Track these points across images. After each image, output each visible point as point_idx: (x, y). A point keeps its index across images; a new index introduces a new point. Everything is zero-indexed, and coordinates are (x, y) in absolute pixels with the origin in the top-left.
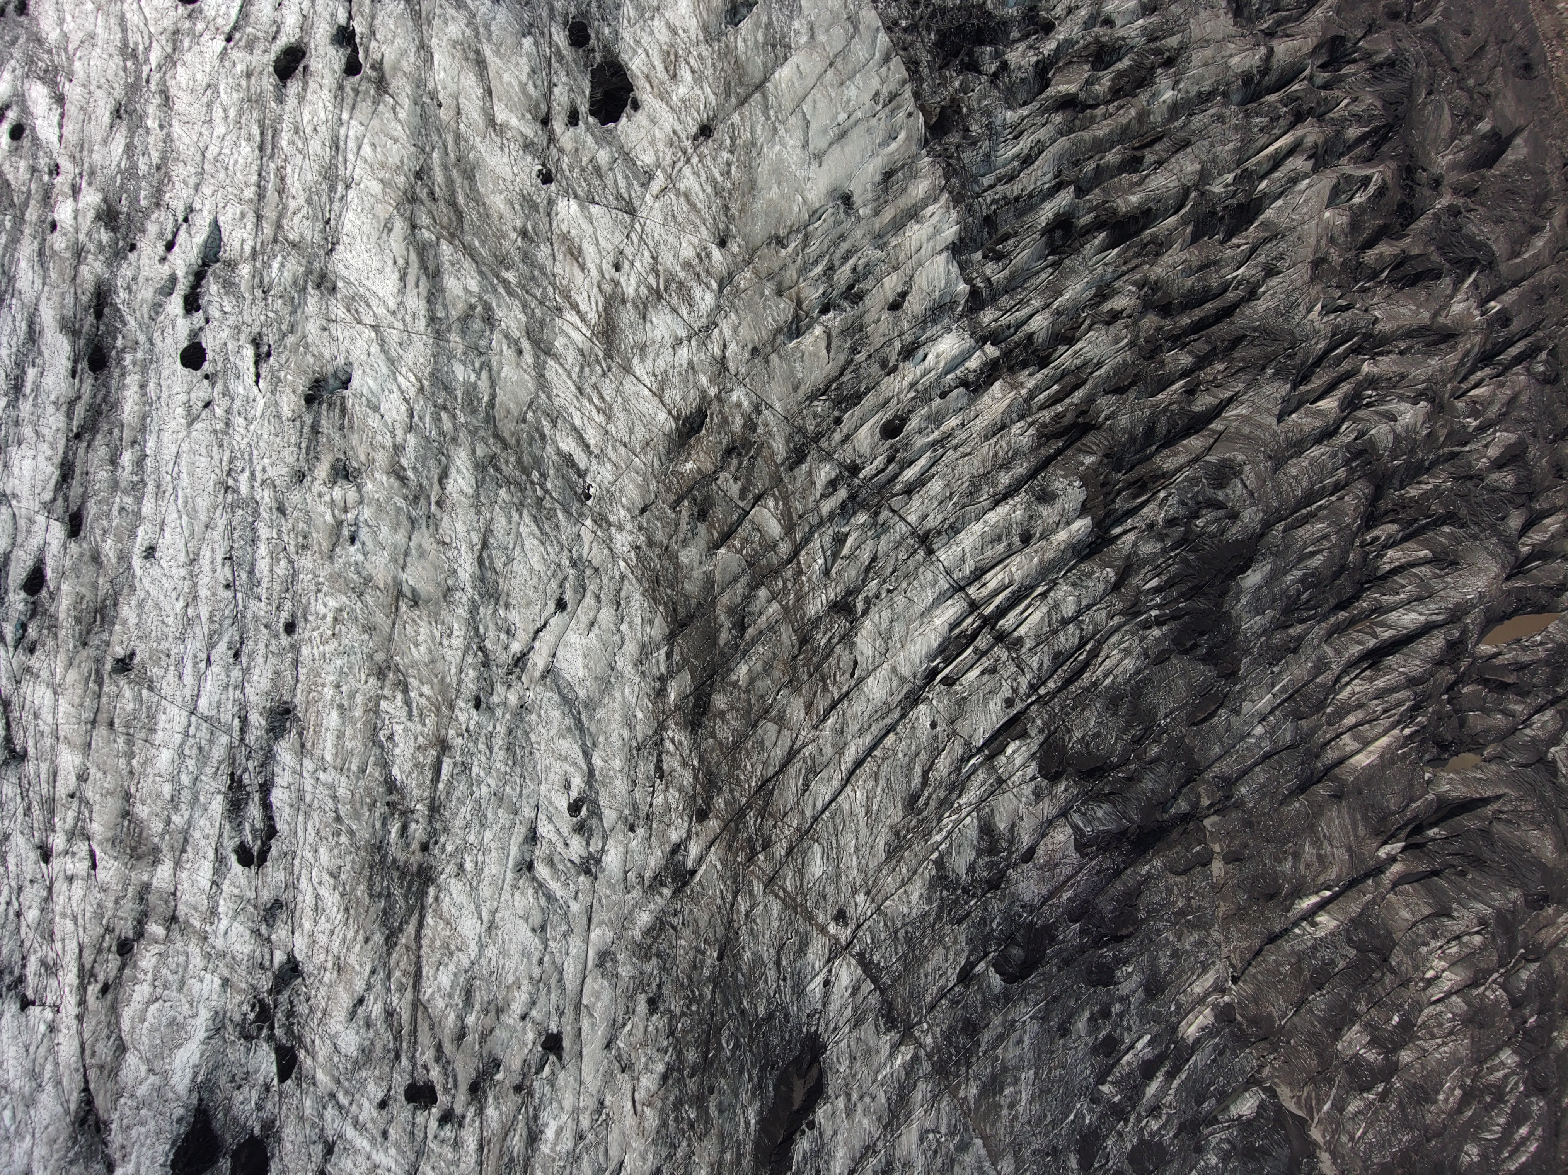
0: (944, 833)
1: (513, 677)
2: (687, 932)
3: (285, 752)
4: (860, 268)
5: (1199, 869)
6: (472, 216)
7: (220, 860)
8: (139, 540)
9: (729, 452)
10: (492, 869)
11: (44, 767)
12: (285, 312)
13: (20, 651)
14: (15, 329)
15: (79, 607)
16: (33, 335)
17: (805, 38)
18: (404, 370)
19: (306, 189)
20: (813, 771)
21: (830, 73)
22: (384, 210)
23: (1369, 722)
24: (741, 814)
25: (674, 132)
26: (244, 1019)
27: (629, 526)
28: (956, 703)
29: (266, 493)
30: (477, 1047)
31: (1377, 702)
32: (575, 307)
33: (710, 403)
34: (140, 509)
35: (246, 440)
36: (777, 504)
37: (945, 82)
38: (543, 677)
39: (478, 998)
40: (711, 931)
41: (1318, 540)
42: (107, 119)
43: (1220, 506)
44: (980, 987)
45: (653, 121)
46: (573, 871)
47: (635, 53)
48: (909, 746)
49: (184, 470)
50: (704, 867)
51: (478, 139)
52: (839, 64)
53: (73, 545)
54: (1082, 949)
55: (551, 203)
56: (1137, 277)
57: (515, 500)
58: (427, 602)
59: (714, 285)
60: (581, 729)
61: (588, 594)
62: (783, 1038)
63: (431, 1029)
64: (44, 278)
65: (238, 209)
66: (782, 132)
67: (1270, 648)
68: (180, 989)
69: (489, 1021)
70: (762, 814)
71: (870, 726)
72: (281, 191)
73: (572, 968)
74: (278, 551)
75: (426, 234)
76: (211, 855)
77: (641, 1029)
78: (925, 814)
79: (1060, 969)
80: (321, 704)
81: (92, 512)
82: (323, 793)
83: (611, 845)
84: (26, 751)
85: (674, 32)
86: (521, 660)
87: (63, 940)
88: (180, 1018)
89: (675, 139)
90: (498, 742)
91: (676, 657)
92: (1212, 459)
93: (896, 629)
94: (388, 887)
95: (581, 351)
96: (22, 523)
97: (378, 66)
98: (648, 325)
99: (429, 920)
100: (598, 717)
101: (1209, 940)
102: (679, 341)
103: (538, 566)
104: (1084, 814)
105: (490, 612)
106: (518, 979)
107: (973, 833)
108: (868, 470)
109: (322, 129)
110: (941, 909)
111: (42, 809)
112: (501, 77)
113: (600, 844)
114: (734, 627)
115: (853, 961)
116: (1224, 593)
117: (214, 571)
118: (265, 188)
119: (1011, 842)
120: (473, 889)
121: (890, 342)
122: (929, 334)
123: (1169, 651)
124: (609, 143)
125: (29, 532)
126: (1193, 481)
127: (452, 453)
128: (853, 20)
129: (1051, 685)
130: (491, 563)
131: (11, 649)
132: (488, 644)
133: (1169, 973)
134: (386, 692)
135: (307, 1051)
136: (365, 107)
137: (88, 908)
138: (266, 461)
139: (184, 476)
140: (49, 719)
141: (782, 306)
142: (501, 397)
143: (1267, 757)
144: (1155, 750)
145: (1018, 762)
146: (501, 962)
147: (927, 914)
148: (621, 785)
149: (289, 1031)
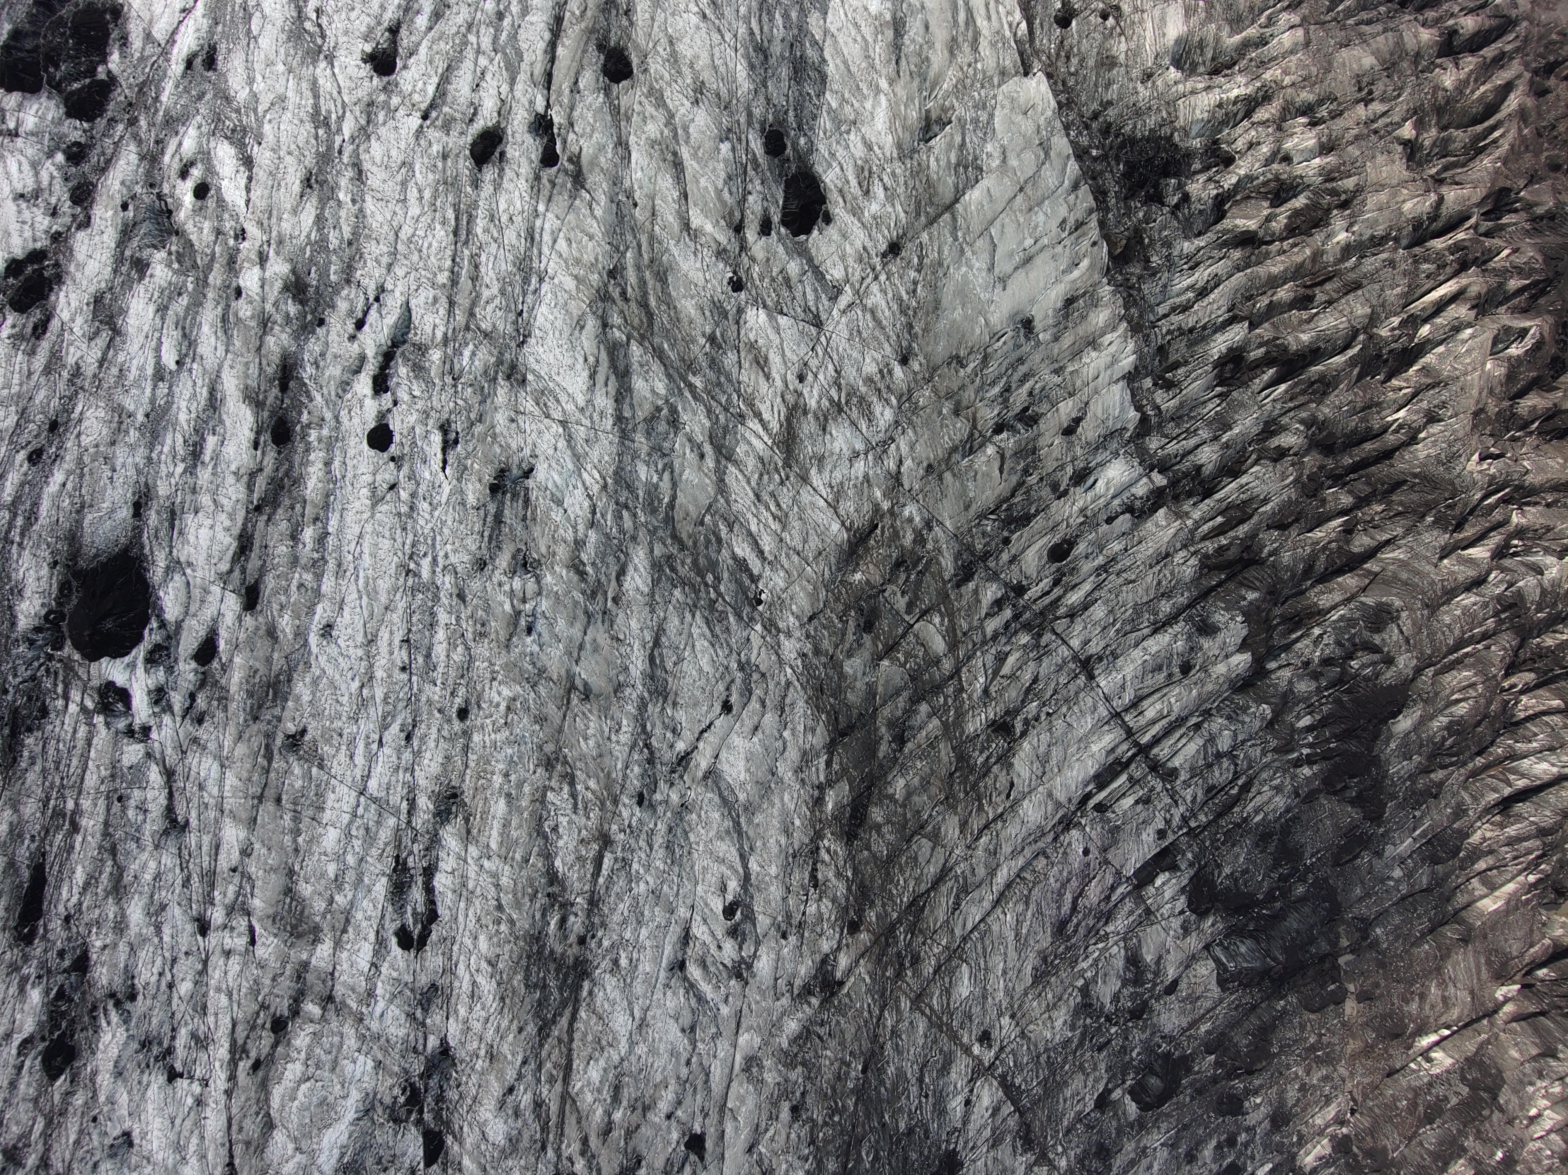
0: (1090, 960)
1: (676, 775)
2: (833, 1043)
3: (450, 837)
4: (1037, 391)
5: (1332, 1007)
6: (662, 318)
7: (381, 943)
8: (317, 617)
9: (898, 564)
10: (646, 967)
11: (206, 839)
12: (475, 400)
13: (188, 721)
14: (195, 395)
15: (252, 681)
16: (214, 402)
17: (997, 162)
18: (589, 467)
19: (501, 280)
20: (965, 890)
21: (1020, 198)
22: (578, 307)
23: (1497, 868)
24: (892, 928)
25: (865, 248)
26: (395, 1103)
27: (797, 634)
28: (1109, 831)
29: (447, 579)
30: (622, 1143)
31: (1506, 849)
32: (758, 415)
33: (882, 516)
34: (319, 586)
35: (430, 525)
36: (943, 620)
37: (1128, 214)
38: (705, 777)
39: (626, 1094)
40: (856, 1044)
41: (1464, 688)
42: (297, 188)
43: (1376, 650)
44: (1116, 1114)
45: (845, 236)
46: (724, 974)
47: (830, 166)
48: (1061, 872)
49: (366, 551)
50: (852, 979)
51: (672, 242)
52: (1028, 190)
53: (248, 618)
54: (1215, 1080)
55: (740, 311)
56: (1304, 415)
57: (689, 601)
58: (598, 696)
59: (894, 401)
60: (740, 833)
61: (754, 698)
62: (921, 1153)
63: (579, 1122)
64: (227, 345)
65: (431, 293)
66: (969, 254)
67: (1414, 793)
68: (333, 1070)
69: (635, 1118)
70: (913, 929)
71: (1023, 849)
72: (475, 278)
73: (719, 1071)
74: (456, 637)
75: (617, 334)
76: (372, 937)
77: (784, 1136)
78: (1073, 941)
79: (1193, 1098)
80: (489, 792)
81: (270, 586)
82: (486, 881)
83: (763, 951)
84: (187, 822)
85: (871, 149)
86: (684, 759)
87: (216, 1014)
88: (331, 1099)
89: (865, 255)
90: (659, 840)
91: (836, 766)
92: (1369, 601)
93: (1054, 753)
94: (544, 978)
95: (761, 459)
96: (196, 593)
97: (576, 160)
98: (828, 437)
99: (583, 1014)
100: (756, 821)
101: (1335, 1075)
102: (856, 455)
103: (707, 668)
104: (1227, 948)
105: (658, 710)
106: (665, 1078)
107: (1119, 963)
108: (1033, 592)
109: (518, 219)
110: (1083, 1035)
111: (201, 881)
112: (697, 182)
113: (753, 950)
114: (893, 741)
115: (995, 1083)
116: (1376, 737)
117: (391, 653)
118: (459, 274)
119: (1156, 974)
120: (626, 987)
121: (1062, 467)
122: (1099, 459)
123: (1318, 791)
124: (800, 255)
125: (202, 601)
126: (1350, 622)
127: (630, 551)
128: (1045, 146)
129: (1203, 818)
130: (662, 661)
131: (178, 719)
132: (654, 742)
133: (1295, 1105)
134: (554, 783)
135: (455, 1137)
136: (561, 200)
137: (244, 983)
138: (449, 547)
139: (366, 557)
140: (215, 791)
141: (959, 425)
142: (681, 499)
143: (1404, 898)
144: (1300, 890)
145: (1168, 895)
146: (650, 1060)
147: (1069, 1041)
148: (775, 891)
149: (438, 1116)
